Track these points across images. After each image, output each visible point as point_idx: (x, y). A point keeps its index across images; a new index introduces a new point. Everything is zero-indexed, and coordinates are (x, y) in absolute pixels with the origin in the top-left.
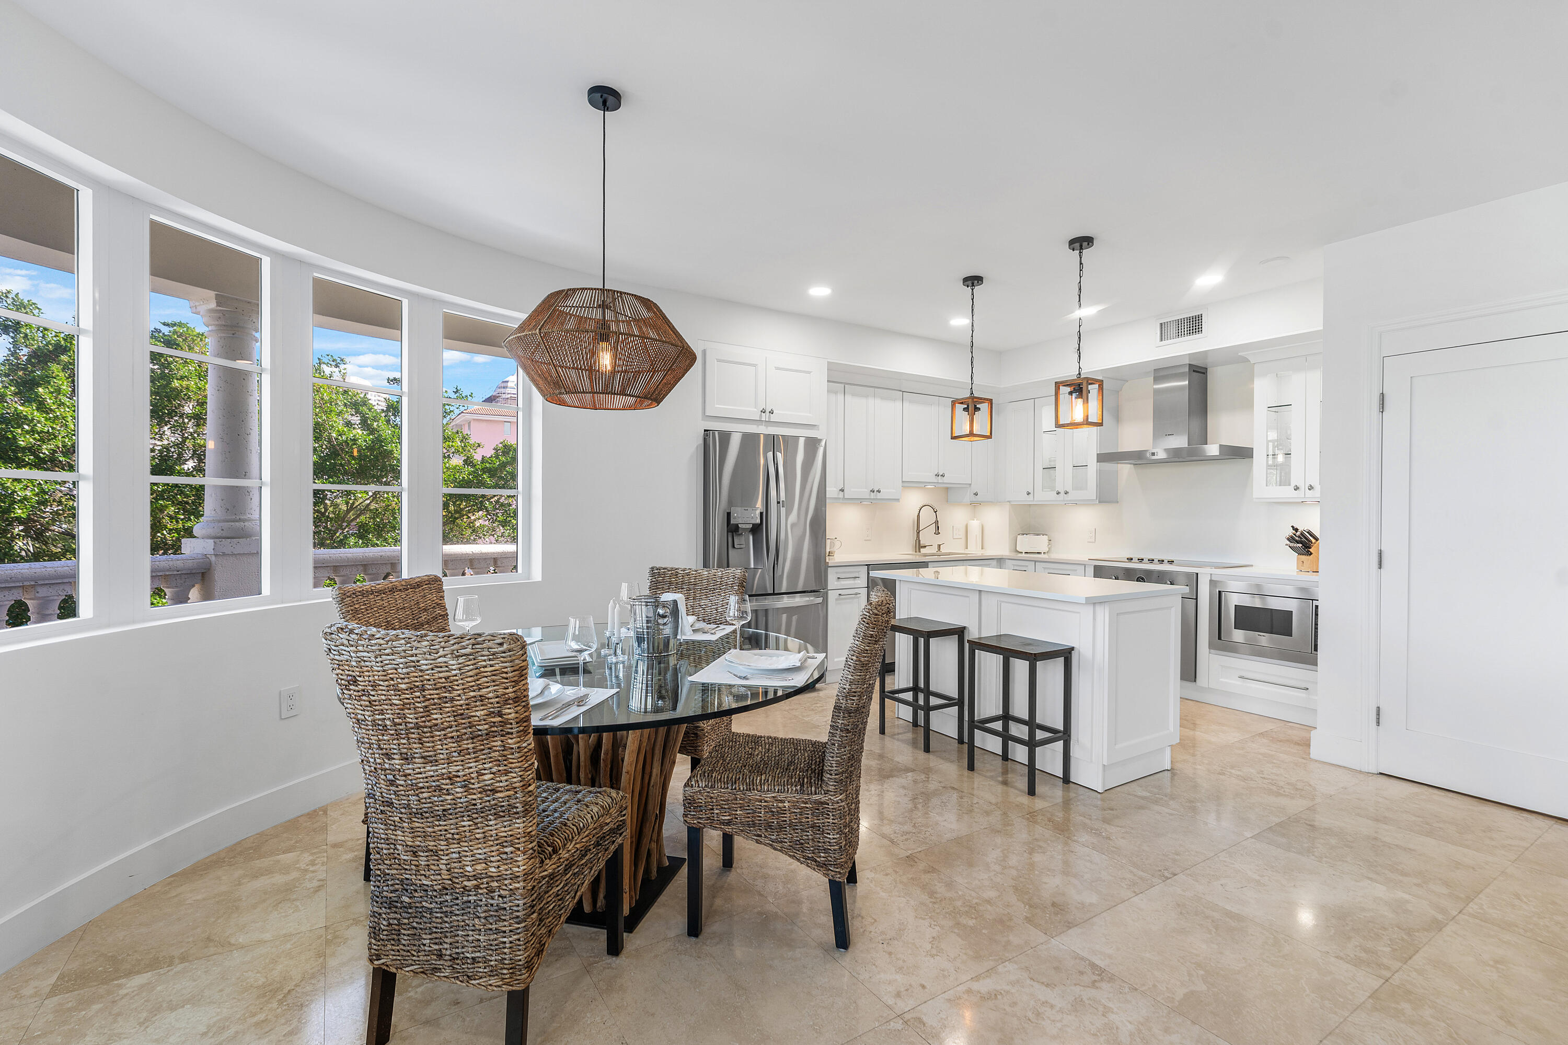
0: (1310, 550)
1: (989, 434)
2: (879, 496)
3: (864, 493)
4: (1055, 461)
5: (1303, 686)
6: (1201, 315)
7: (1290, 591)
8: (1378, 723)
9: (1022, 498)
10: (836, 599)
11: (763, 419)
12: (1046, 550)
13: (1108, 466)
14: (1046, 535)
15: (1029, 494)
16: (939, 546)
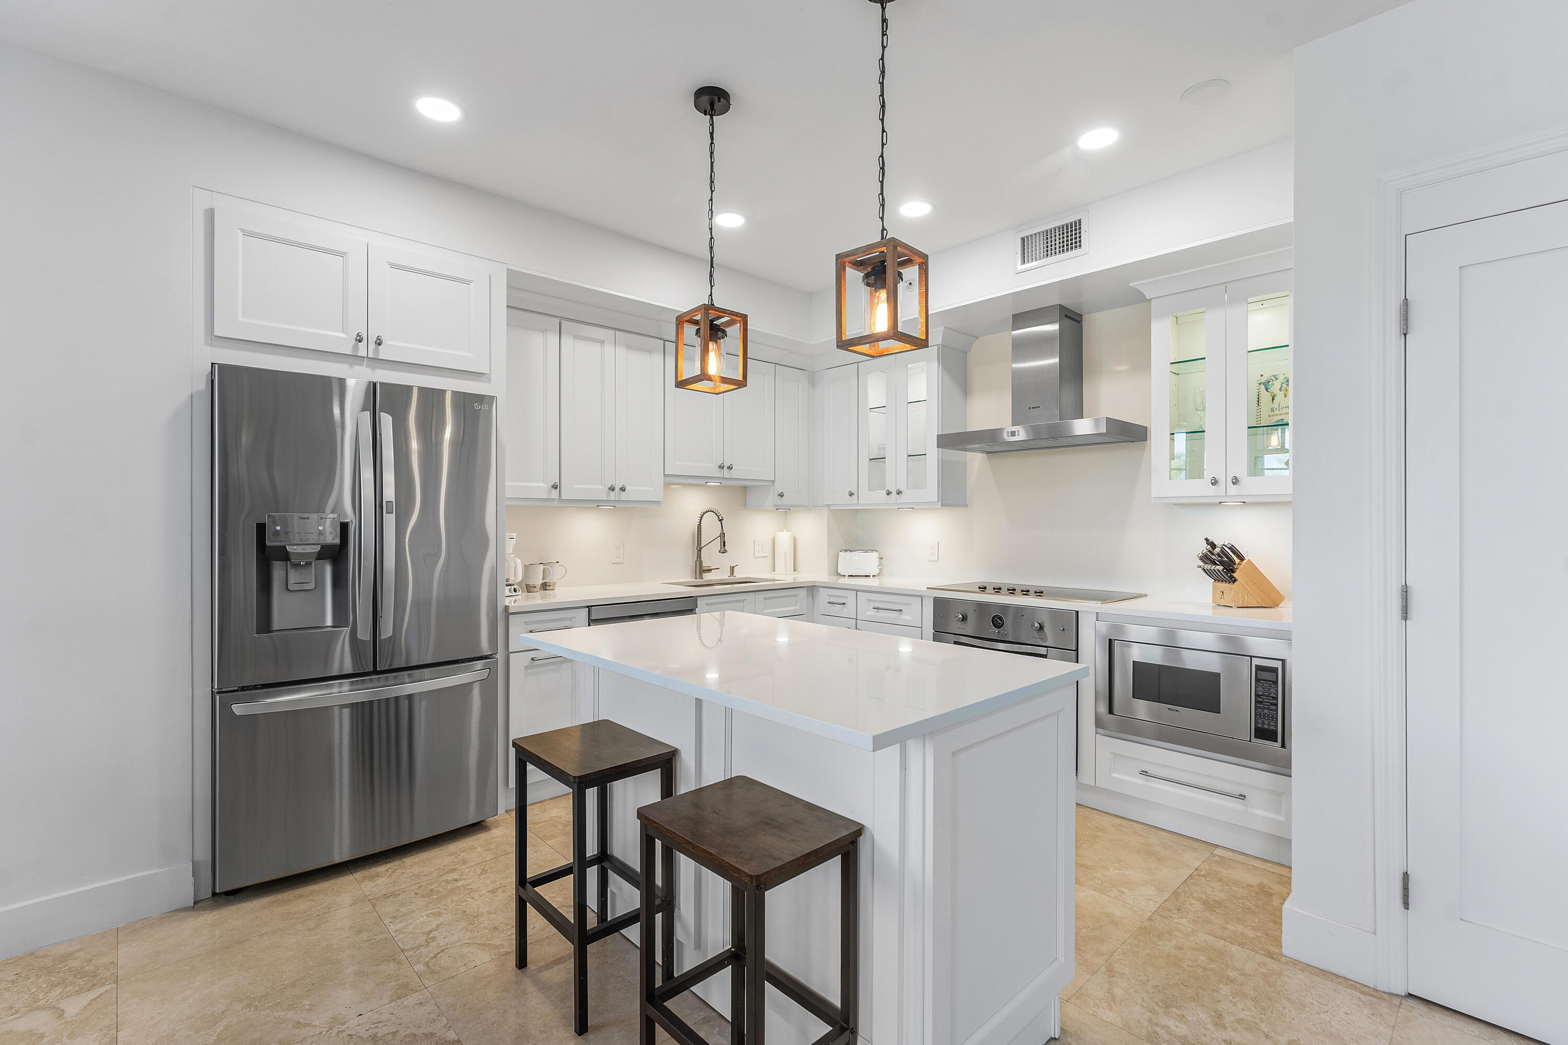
0: (1235, 575)
1: (740, 378)
2: (624, 496)
3: (598, 491)
4: (884, 449)
5: (1237, 791)
6: (1080, 221)
7: (1208, 640)
8: (1406, 905)
9: (842, 500)
10: (527, 668)
11: (362, 352)
12: (876, 571)
13: (954, 455)
14: (876, 551)
15: (851, 494)
16: (732, 569)
